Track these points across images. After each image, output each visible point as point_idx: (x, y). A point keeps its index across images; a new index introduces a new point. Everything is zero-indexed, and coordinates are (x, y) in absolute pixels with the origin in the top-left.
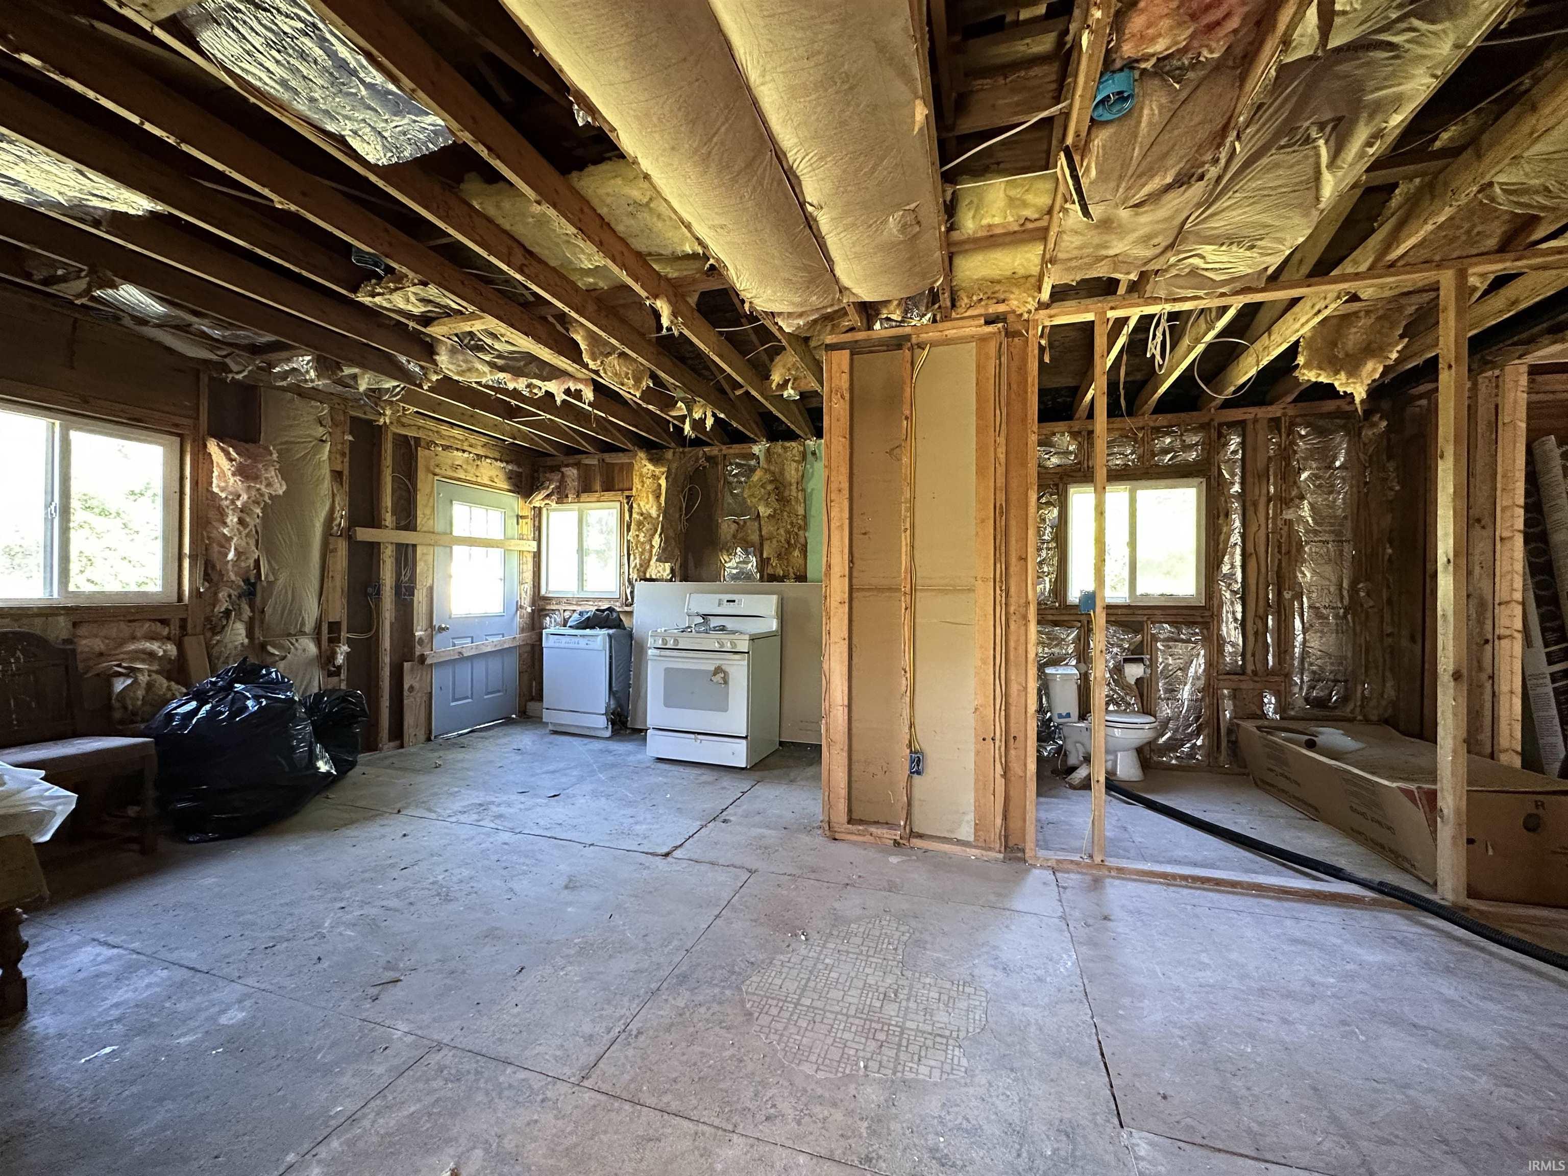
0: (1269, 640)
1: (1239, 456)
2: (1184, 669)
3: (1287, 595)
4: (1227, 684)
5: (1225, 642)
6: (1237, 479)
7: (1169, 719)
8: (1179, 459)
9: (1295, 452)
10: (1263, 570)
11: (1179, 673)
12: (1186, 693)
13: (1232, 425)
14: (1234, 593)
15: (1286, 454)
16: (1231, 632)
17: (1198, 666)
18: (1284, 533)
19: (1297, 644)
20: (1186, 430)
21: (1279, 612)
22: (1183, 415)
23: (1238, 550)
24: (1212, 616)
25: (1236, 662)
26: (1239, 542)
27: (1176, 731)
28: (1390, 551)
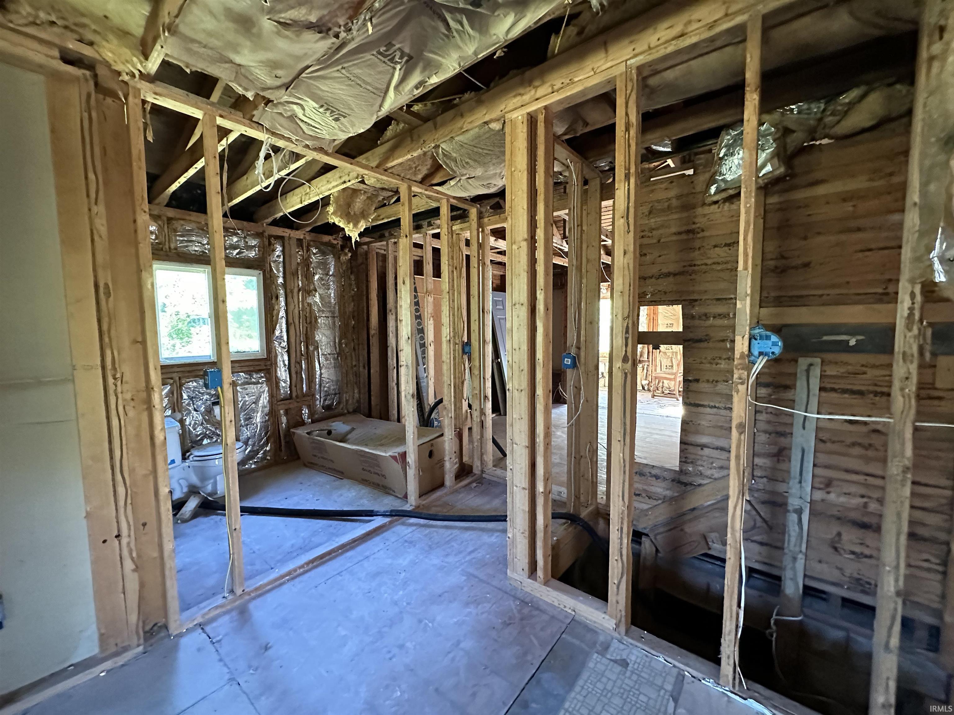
0: (304, 376)
1: (281, 260)
2: (256, 402)
3: (311, 348)
4: (283, 406)
5: (279, 380)
6: (281, 274)
7: (248, 439)
8: (244, 254)
9: (311, 262)
10: (298, 333)
11: (253, 405)
12: (258, 418)
13: (277, 237)
14: (284, 348)
15: (306, 263)
16: (283, 373)
17: (264, 399)
18: (308, 310)
19: (317, 376)
20: (248, 235)
21: (308, 359)
22: (245, 223)
23: (284, 321)
24: (271, 364)
25: (287, 392)
26: (284, 315)
27: (253, 445)
28: (353, 322)
